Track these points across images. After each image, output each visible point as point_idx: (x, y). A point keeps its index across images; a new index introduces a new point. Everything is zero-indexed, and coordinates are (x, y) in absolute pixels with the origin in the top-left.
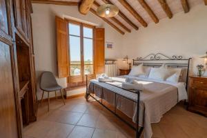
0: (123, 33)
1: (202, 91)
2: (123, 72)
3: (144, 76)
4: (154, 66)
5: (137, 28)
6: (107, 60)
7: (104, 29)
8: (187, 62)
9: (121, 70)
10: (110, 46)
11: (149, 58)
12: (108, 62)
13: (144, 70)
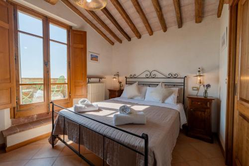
0: (113, 44)
1: (200, 113)
2: (114, 94)
3: (139, 98)
4: (149, 85)
5: (129, 39)
6: (90, 77)
7: (85, 33)
8: (182, 81)
9: (110, 91)
10: (95, 58)
11: (144, 76)
12: (92, 80)
13: (139, 91)
